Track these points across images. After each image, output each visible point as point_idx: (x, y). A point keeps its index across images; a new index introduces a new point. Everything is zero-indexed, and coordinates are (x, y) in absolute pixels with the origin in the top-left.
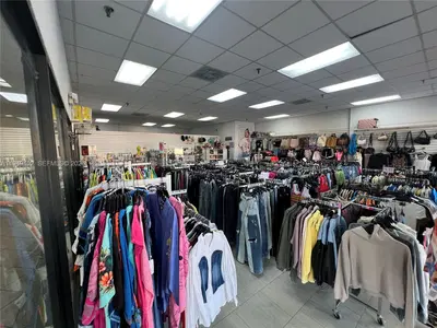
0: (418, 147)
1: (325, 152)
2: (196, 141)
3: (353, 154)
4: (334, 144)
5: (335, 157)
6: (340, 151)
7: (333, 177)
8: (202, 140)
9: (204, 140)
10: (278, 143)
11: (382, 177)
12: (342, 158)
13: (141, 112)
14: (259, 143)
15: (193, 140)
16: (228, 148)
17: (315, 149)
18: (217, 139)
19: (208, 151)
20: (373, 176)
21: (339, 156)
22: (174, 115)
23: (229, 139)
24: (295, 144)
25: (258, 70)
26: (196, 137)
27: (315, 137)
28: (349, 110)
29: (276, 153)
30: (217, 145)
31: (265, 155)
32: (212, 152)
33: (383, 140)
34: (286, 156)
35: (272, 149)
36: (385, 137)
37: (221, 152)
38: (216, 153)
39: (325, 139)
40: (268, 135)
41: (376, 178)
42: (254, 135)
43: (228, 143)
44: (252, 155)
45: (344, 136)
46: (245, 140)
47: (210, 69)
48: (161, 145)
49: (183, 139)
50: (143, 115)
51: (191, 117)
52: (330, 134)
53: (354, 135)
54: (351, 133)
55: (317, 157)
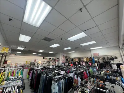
0: (112, 61)
1: (86, 63)
2: (48, 59)
3: (94, 63)
4: (88, 60)
5: (89, 64)
6: (91, 62)
7: (89, 72)
8: (50, 59)
9: (51, 59)
10: (73, 60)
11: (104, 72)
12: (92, 64)
13: (30, 50)
14: (67, 60)
15: (47, 59)
16: (58, 61)
17: (83, 62)
18: (55, 58)
19: (52, 62)
20: (101, 71)
21: (90, 64)
22: (41, 51)
23: (58, 58)
24: (77, 60)
25: (61, 39)
26: (48, 58)
27: (83, 58)
28: (90, 50)
29: (72, 63)
30: (55, 60)
31: (69, 63)
32: (53, 62)
33: (101, 59)
34: (75, 64)
35: (71, 61)
36: (102, 58)
37: (56, 62)
38: (54, 63)
39: (86, 58)
40: (69, 57)
41: (102, 72)
42: (66, 57)
43: (58, 60)
44: (65, 64)
45: (91, 58)
46: (63, 59)
47: (48, 38)
48: (35, 60)
49: (44, 58)
50: (32, 51)
51: (47, 52)
52: (86, 57)
53: (93, 57)
54: (92, 57)
55: (84, 64)
